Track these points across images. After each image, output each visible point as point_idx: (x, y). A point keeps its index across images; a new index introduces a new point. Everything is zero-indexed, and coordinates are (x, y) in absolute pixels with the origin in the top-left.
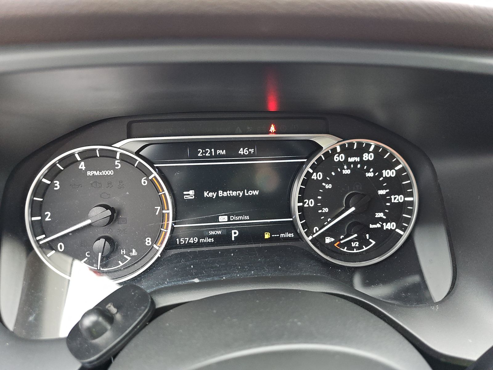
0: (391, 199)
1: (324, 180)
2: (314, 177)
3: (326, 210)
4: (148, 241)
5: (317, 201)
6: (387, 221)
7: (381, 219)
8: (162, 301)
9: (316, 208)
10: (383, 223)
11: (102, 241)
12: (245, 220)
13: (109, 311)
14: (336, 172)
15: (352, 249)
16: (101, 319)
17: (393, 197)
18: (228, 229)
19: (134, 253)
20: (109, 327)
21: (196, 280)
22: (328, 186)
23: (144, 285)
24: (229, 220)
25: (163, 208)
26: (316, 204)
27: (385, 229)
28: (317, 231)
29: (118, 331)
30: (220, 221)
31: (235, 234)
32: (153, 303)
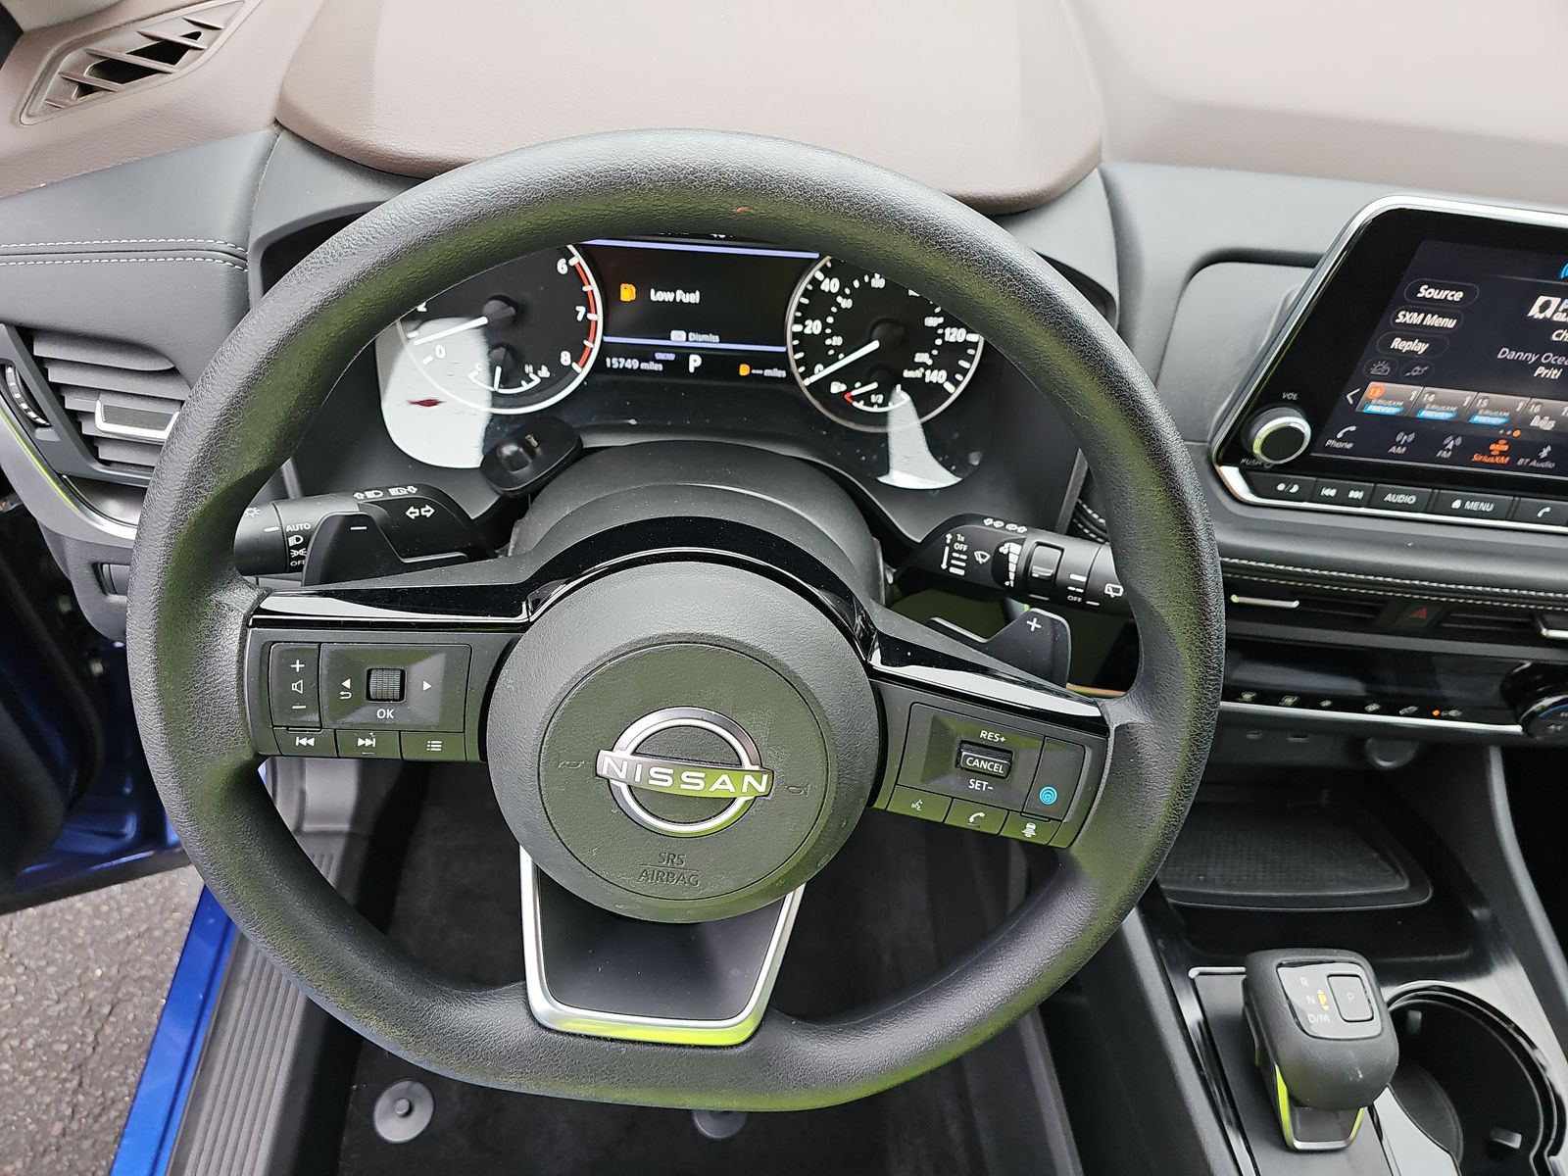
0: (944, 334)
1: (841, 292)
2: (825, 287)
3: (837, 341)
4: (566, 358)
5: (825, 325)
6: (932, 368)
7: (924, 365)
8: (592, 441)
9: (823, 336)
10: (926, 370)
11: (502, 350)
12: (712, 341)
13: (529, 443)
14: (861, 281)
15: (872, 405)
16: (521, 450)
17: (948, 331)
18: (683, 354)
19: (544, 372)
20: (530, 461)
21: (633, 422)
22: (846, 304)
23: (566, 417)
24: (687, 340)
25: (588, 311)
26: (823, 329)
27: (927, 380)
28: (821, 372)
29: (537, 469)
30: (672, 338)
31: (695, 362)
32: (580, 442)
